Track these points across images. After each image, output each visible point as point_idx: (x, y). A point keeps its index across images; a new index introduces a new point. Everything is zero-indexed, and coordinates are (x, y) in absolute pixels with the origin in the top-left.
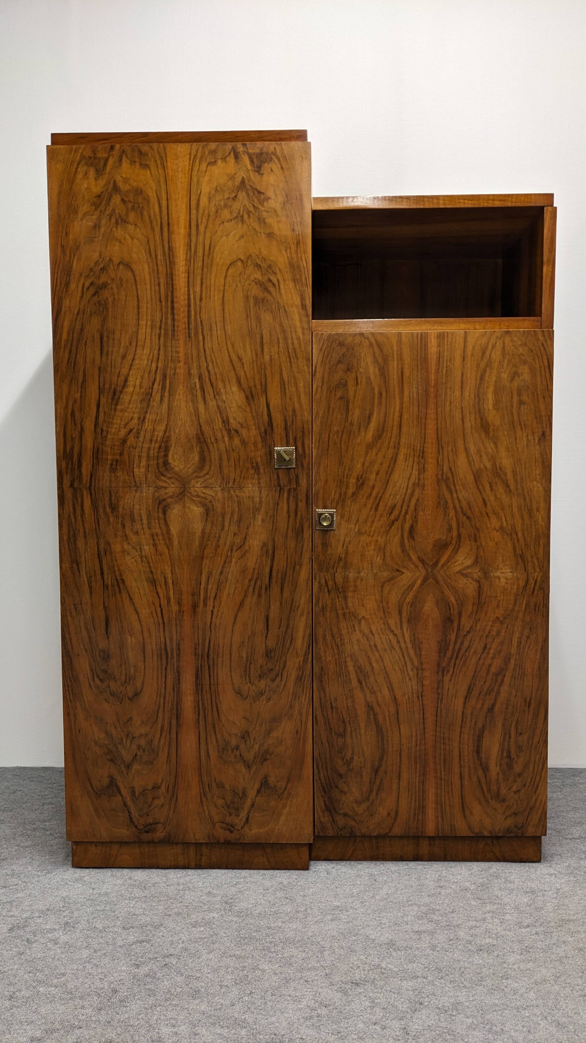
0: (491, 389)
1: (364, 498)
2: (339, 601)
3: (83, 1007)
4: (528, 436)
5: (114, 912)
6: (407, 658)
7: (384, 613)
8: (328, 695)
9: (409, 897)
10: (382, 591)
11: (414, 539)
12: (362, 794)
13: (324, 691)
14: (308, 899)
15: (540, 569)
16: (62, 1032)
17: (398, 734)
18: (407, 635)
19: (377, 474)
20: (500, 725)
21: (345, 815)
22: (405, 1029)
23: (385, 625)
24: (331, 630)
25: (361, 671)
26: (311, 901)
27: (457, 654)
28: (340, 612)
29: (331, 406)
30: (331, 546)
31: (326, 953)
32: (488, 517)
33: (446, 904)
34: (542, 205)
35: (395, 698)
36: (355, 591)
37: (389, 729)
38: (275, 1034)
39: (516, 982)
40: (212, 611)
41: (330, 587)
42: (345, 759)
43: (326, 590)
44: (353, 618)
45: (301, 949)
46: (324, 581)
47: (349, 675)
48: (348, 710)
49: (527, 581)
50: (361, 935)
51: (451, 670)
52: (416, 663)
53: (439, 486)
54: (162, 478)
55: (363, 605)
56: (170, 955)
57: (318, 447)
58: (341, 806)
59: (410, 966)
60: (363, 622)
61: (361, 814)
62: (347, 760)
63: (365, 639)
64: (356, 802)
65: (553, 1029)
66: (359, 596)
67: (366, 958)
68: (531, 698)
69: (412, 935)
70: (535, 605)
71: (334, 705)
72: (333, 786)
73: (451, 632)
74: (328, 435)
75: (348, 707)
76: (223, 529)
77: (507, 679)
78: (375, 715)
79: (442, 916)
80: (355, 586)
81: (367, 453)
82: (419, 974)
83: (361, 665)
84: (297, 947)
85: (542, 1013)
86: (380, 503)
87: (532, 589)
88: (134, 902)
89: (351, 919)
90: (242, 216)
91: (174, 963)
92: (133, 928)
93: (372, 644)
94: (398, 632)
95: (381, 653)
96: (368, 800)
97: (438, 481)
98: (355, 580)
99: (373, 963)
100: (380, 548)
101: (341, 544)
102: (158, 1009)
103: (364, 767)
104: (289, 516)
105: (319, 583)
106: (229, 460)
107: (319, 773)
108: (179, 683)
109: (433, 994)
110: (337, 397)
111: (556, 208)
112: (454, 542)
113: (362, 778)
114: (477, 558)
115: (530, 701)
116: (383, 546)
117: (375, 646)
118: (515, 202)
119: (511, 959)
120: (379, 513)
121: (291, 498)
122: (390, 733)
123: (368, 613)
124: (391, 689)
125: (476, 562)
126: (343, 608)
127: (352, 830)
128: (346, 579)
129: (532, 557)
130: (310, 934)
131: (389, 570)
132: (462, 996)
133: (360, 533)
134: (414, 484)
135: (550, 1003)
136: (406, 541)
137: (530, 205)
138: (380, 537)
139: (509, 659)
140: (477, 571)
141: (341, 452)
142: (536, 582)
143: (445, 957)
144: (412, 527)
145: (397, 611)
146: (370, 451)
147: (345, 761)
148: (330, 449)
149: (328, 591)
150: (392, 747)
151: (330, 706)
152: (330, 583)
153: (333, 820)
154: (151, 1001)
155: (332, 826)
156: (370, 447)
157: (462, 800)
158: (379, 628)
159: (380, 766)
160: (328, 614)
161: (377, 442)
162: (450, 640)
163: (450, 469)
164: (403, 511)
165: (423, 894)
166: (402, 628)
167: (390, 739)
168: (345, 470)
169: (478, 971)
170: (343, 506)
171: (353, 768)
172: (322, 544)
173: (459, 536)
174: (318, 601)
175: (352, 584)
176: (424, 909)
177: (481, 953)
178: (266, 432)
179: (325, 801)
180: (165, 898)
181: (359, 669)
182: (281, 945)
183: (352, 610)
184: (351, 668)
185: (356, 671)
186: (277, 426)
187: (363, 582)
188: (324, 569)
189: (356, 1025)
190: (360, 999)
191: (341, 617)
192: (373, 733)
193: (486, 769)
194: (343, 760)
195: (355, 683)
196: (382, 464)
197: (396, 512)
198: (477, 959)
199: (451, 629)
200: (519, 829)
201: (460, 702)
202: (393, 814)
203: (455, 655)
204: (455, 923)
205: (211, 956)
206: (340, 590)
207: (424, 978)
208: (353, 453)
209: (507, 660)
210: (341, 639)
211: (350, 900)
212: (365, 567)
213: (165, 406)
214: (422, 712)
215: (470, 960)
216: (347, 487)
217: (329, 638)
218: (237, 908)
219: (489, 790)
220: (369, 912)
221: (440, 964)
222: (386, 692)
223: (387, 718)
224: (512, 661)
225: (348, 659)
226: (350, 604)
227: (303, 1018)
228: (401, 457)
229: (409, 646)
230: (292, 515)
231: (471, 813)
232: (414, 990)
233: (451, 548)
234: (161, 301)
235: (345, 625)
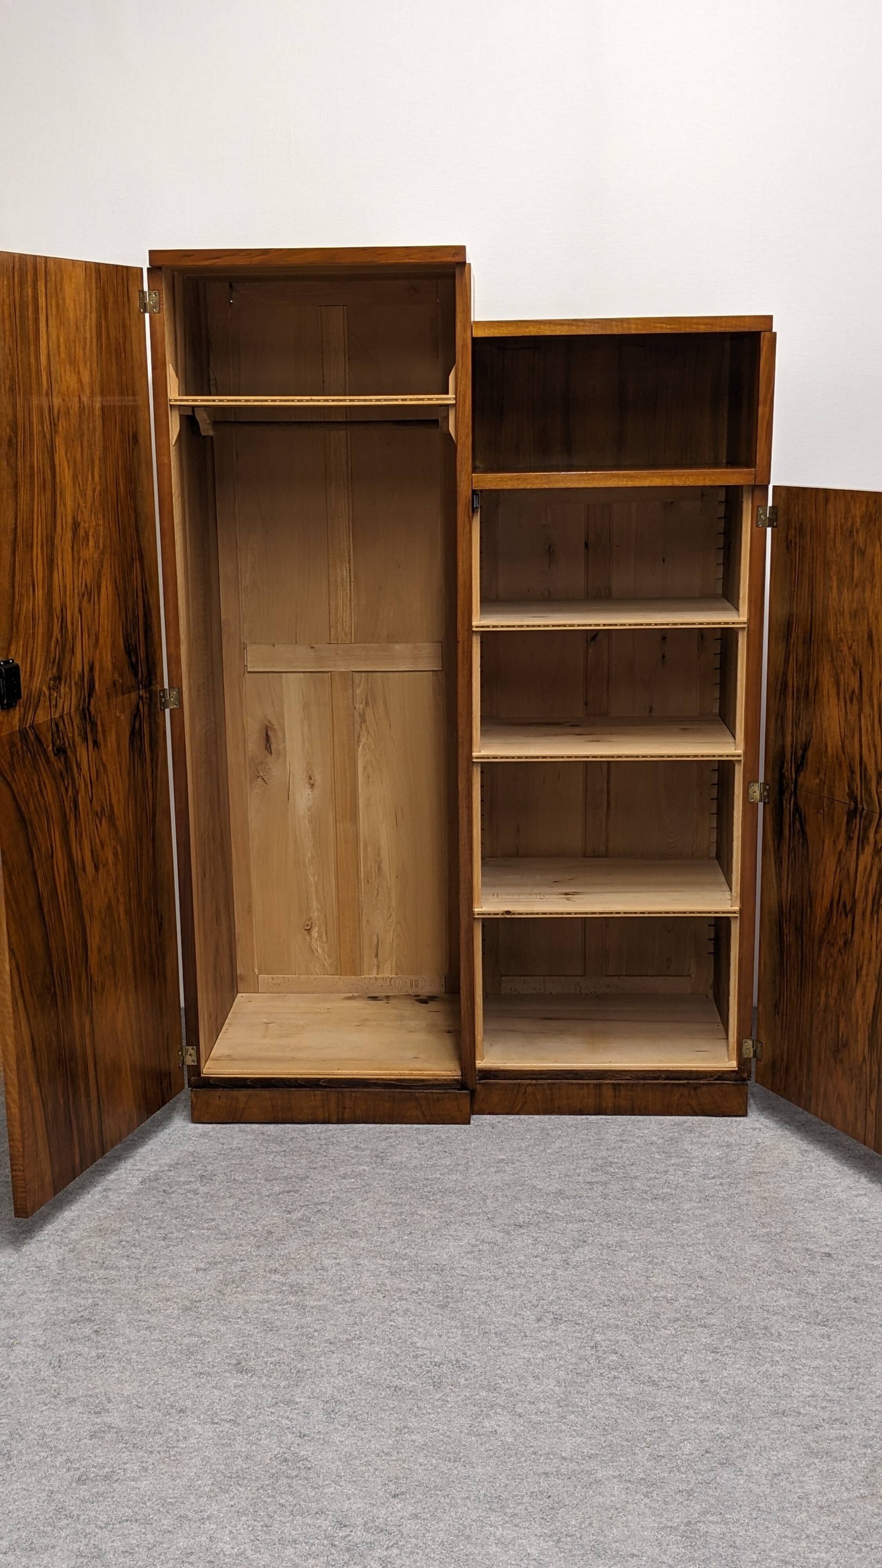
5: (252, 1165)
9: (585, 1151)
14: (469, 1152)
26: (473, 1154)
31: (488, 1201)
33: (626, 1158)
45: (462, 1198)
56: (322, 1203)
65: (714, 1261)
67: (531, 1205)
79: (619, 1168)
82: (587, 1218)
84: (458, 1197)
89: (517, 1171)
91: (327, 1209)
92: (276, 1179)
99: (539, 1209)
109: (599, 1234)
119: (687, 1206)
130: (472, 1185)
135: (717, 1242)
165: (601, 1148)
169: (649, 1216)
176: (600, 1162)
180: (307, 1152)
182: (441, 1194)
198: (650, 1206)
204: (632, 1175)
205: (366, 1203)
215: (643, 1207)
218: (389, 1161)
221: (610, 1210)
227: (464, 1252)
232: (578, 1231)
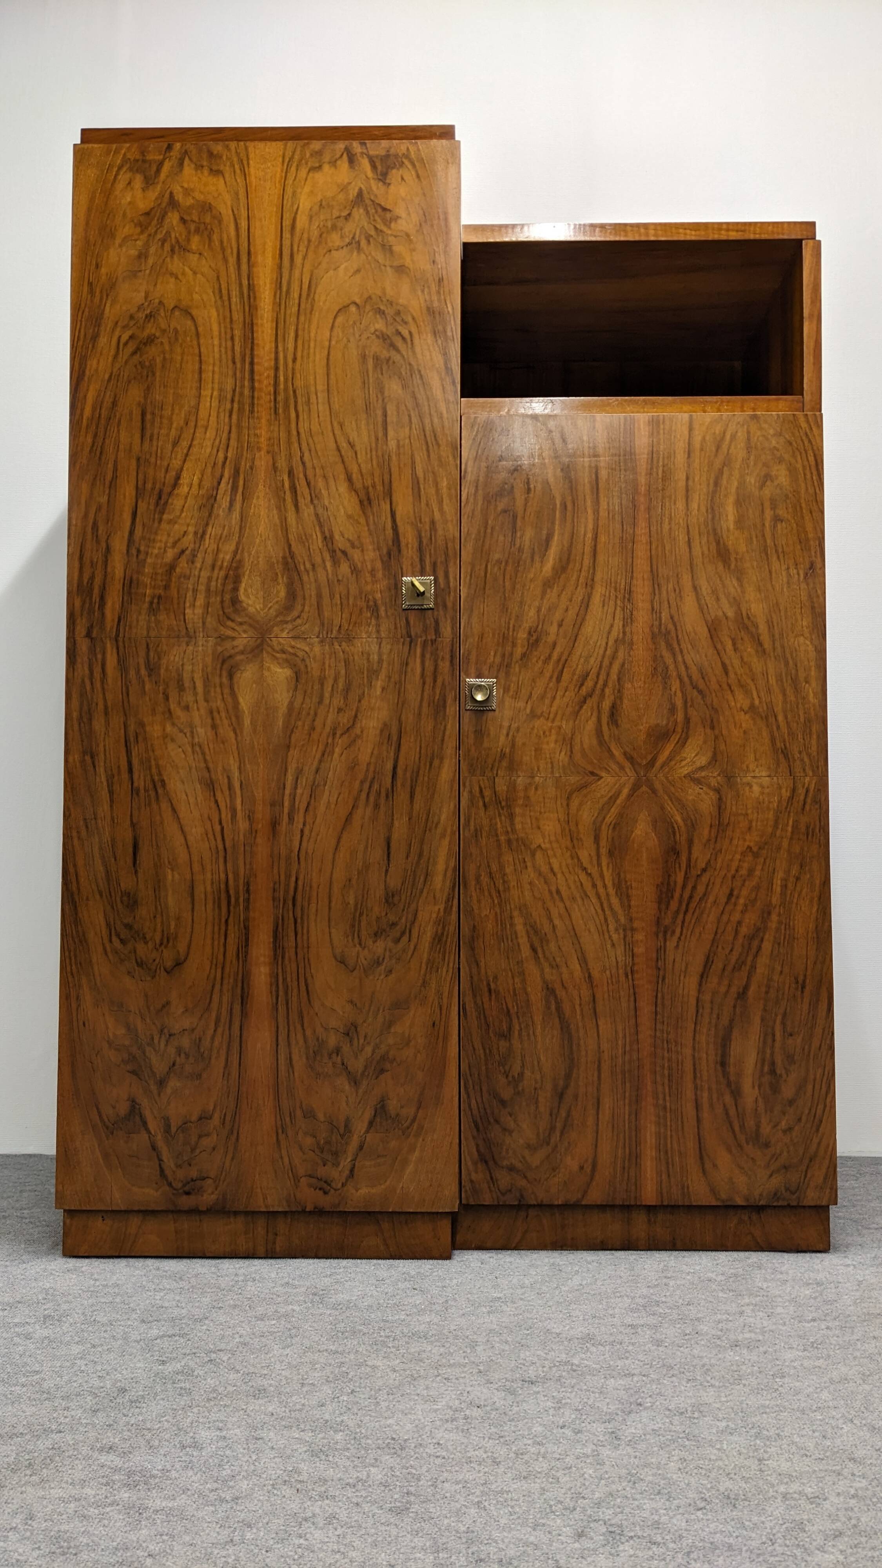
0: (731, 499)
1: (540, 662)
2: (501, 821)
3: (67, 1409)
4: (788, 568)
5: (128, 1304)
6: (608, 912)
7: (572, 841)
8: (483, 971)
9: (616, 1289)
10: (568, 805)
11: (617, 726)
12: (538, 1134)
13: (478, 965)
14: (449, 1289)
15: (813, 771)
16: (28, 1437)
17: (596, 1034)
18: (607, 874)
19: (560, 625)
20: (757, 1020)
21: (511, 1169)
22: (613, 1432)
23: (572, 858)
24: (489, 866)
25: (536, 932)
26: (455, 1292)
27: (687, 905)
28: (503, 838)
29: (490, 522)
30: (489, 734)
31: (479, 1349)
32: (732, 691)
33: (677, 1296)
34: (799, 237)
35: (590, 976)
36: (526, 806)
37: (580, 1024)
38: (393, 1439)
39: (798, 1381)
40: (302, 831)
41: (487, 800)
42: (510, 1075)
43: (481, 804)
44: (523, 847)
45: (438, 1344)
46: (477, 789)
47: (517, 938)
48: (515, 995)
49: (794, 790)
50: (537, 1329)
51: (678, 930)
52: (623, 920)
53: (654, 643)
54: (229, 623)
55: (539, 828)
56: (219, 1350)
57: (470, 584)
58: (504, 1153)
59: (619, 1363)
60: (539, 855)
61: (537, 1167)
62: (513, 1077)
63: (542, 880)
64: (529, 1146)
66: (532, 814)
67: (547, 1354)
68: (805, 976)
69: (622, 1329)
70: (808, 828)
71: (493, 986)
72: (492, 1120)
73: (677, 870)
74: (484, 566)
75: (514, 990)
76: (320, 702)
77: (767, 946)
78: (558, 1003)
79: (671, 1308)
80: (527, 798)
81: (544, 593)
82: (636, 1372)
83: (535, 922)
84: (432, 1343)
85: (843, 1416)
86: (565, 670)
87: (801, 803)
88: (162, 1294)
89: (521, 1312)
90: (359, 243)
91: (225, 1358)
92: (158, 1321)
93: (554, 889)
94: (594, 871)
95: (568, 903)
96: (548, 1144)
97: (654, 636)
98: (526, 789)
99: (558, 1359)
100: (564, 739)
101: (505, 732)
102: (195, 1410)
103: (541, 1088)
104: (424, 683)
105: (471, 792)
106: (332, 596)
107: (469, 1097)
108: (247, 945)
109: (660, 1394)
110: (499, 509)
111: (819, 242)
112: (679, 729)
113: (537, 1107)
114: (715, 754)
115: (804, 981)
116: (570, 735)
117: (558, 892)
118: (760, 234)
119: (788, 1356)
120: (563, 684)
121: (428, 656)
122: (581, 1032)
123: (546, 841)
124: (583, 960)
125: (714, 759)
126: (508, 832)
127: (522, 1196)
128: (512, 787)
129: (800, 753)
130: (453, 1328)
131: (578, 773)
132: (708, 1396)
133: (533, 715)
134: (616, 641)
135: (857, 1405)
136: (605, 728)
137: (781, 237)
138: (564, 722)
139: (769, 913)
140: (716, 774)
141: (504, 592)
142: (807, 791)
143: (679, 1353)
144: (614, 708)
145: (593, 838)
146: (549, 591)
147: (510, 1079)
148: (487, 588)
149: (485, 805)
150: (586, 1056)
151: (486, 989)
152: (487, 793)
153: (492, 1178)
154: (184, 1401)
155: (489, 1187)
156: (548, 584)
157: (700, 1143)
158: (564, 864)
159: (566, 1087)
160: (484, 841)
161: (559, 578)
162: (675, 882)
163: (672, 618)
164: (601, 682)
165: (639, 1285)
166: (599, 865)
167: (582, 1042)
168: (510, 619)
169: (734, 1368)
170: (507, 674)
171: (523, 1090)
172: (476, 731)
173: (687, 720)
174: (469, 821)
175: (521, 794)
176: (641, 1301)
177: (738, 1348)
178: (389, 554)
179: (477, 1145)
180: (214, 1290)
181: (533, 929)
182: (405, 1339)
183: (522, 835)
184: (520, 928)
185: (527, 932)
186: (407, 545)
187: (539, 792)
188: (478, 772)
189: (530, 1429)
190: (536, 1398)
191: (504, 848)
192: (555, 1032)
193: (736, 1093)
194: (507, 1076)
195: (526, 951)
196: (567, 610)
197: (589, 683)
198: (730, 1355)
199: (677, 865)
200: (793, 1193)
201: (692, 982)
202: (588, 1168)
203: (684, 907)
204: (692, 1316)
205: (288, 1351)
206: (503, 804)
207: (644, 1376)
208: (523, 593)
209: (766, 914)
210: (504, 882)
211: (519, 1291)
212: (541, 769)
213: (236, 515)
214: (632, 999)
215: (720, 1356)
216: (514, 645)
217: (485, 879)
218: (332, 1300)
219: (742, 1127)
220: (550, 1303)
221: (670, 1361)
222: (576, 966)
223: (577, 1007)
224: (774, 917)
225: (516, 913)
226: (518, 827)
227: (441, 1420)
228: (596, 599)
229: (612, 891)
230: (429, 680)
231: (715, 1166)
232: (627, 1390)
233: (675, 738)
234: (234, 363)
235: (511, 859)
